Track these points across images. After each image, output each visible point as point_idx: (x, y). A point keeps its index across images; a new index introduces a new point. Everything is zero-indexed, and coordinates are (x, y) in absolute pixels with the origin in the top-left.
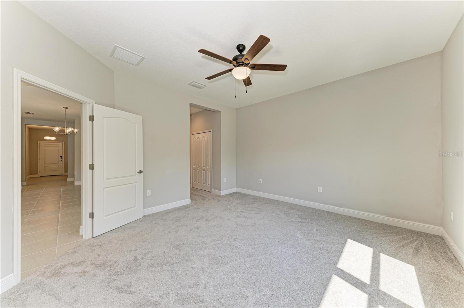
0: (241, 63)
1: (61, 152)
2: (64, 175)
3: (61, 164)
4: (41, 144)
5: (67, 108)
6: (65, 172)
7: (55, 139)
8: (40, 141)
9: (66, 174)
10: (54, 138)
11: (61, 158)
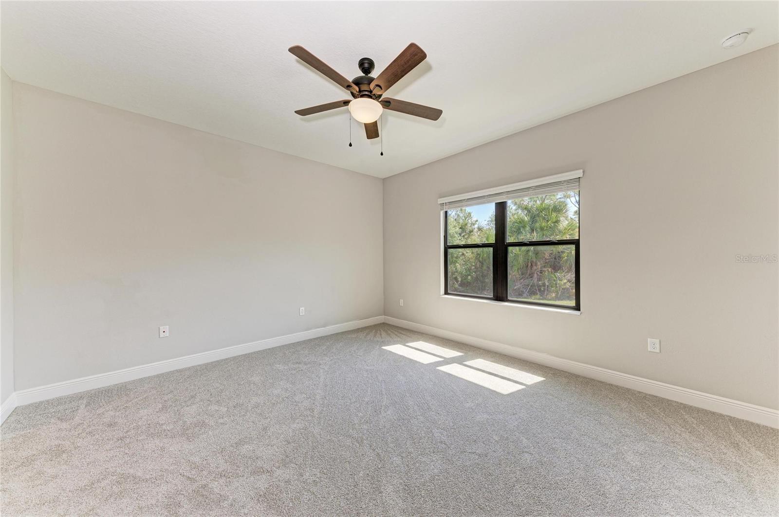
0: (366, 93)
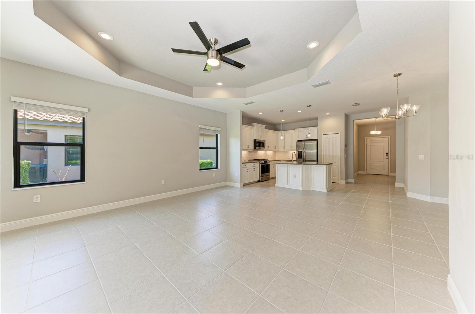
1: (387, 149)
2: (389, 175)
3: (387, 163)
4: (368, 140)
5: (400, 74)
6: (391, 173)
7: (381, 133)
8: (367, 138)
9: (392, 174)
10: (379, 132)
11: (387, 156)
